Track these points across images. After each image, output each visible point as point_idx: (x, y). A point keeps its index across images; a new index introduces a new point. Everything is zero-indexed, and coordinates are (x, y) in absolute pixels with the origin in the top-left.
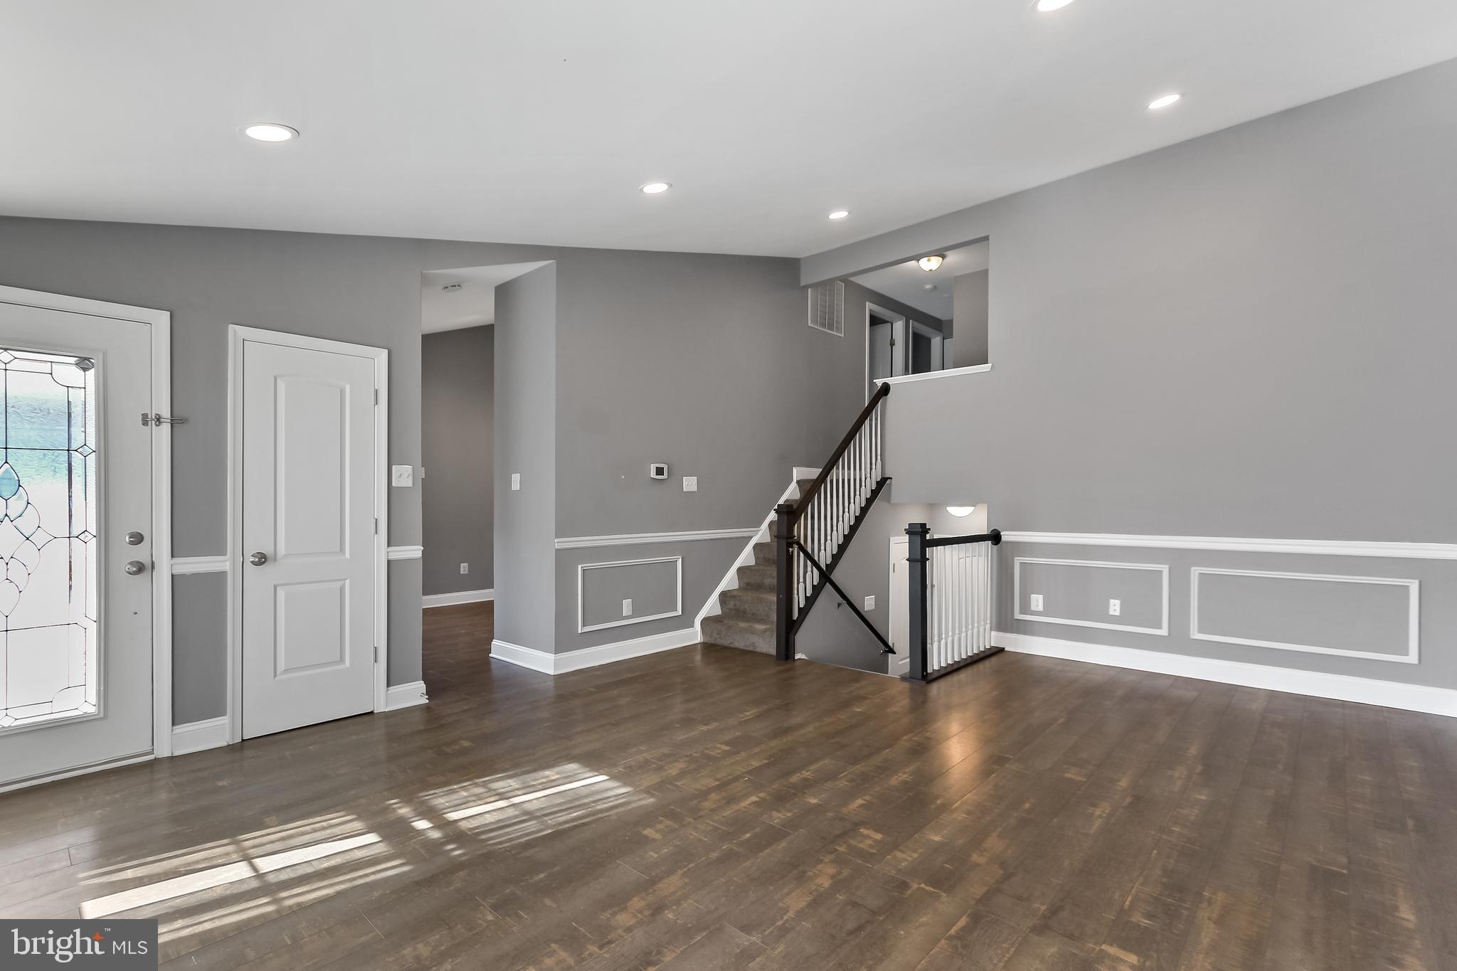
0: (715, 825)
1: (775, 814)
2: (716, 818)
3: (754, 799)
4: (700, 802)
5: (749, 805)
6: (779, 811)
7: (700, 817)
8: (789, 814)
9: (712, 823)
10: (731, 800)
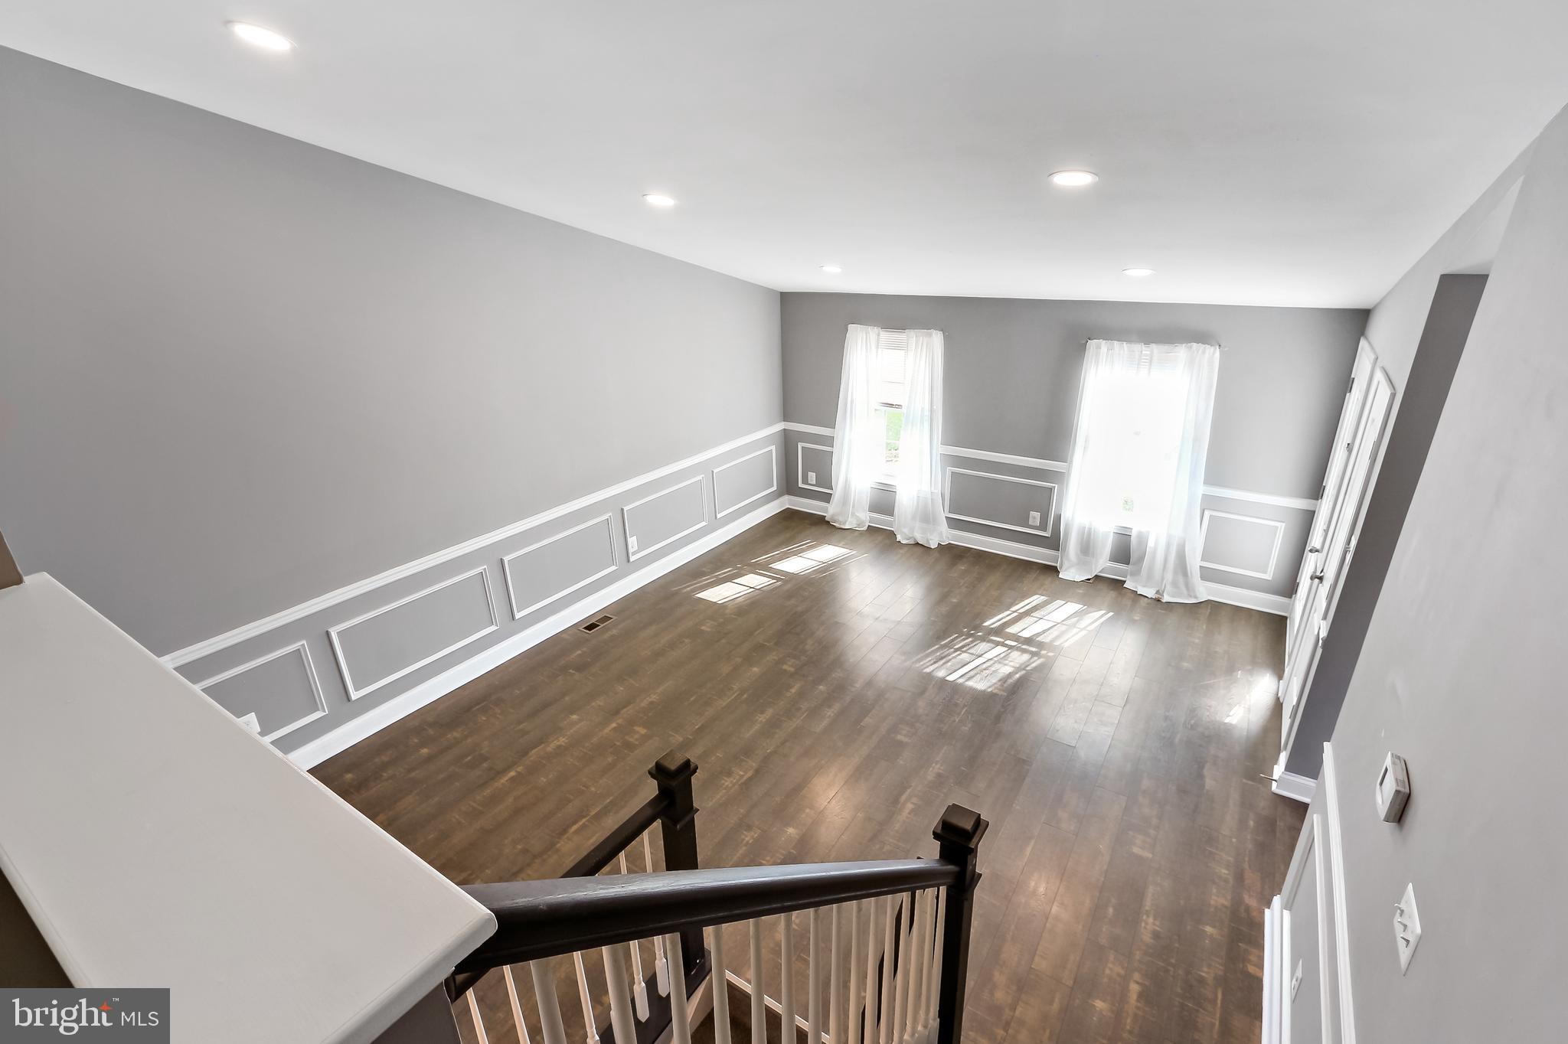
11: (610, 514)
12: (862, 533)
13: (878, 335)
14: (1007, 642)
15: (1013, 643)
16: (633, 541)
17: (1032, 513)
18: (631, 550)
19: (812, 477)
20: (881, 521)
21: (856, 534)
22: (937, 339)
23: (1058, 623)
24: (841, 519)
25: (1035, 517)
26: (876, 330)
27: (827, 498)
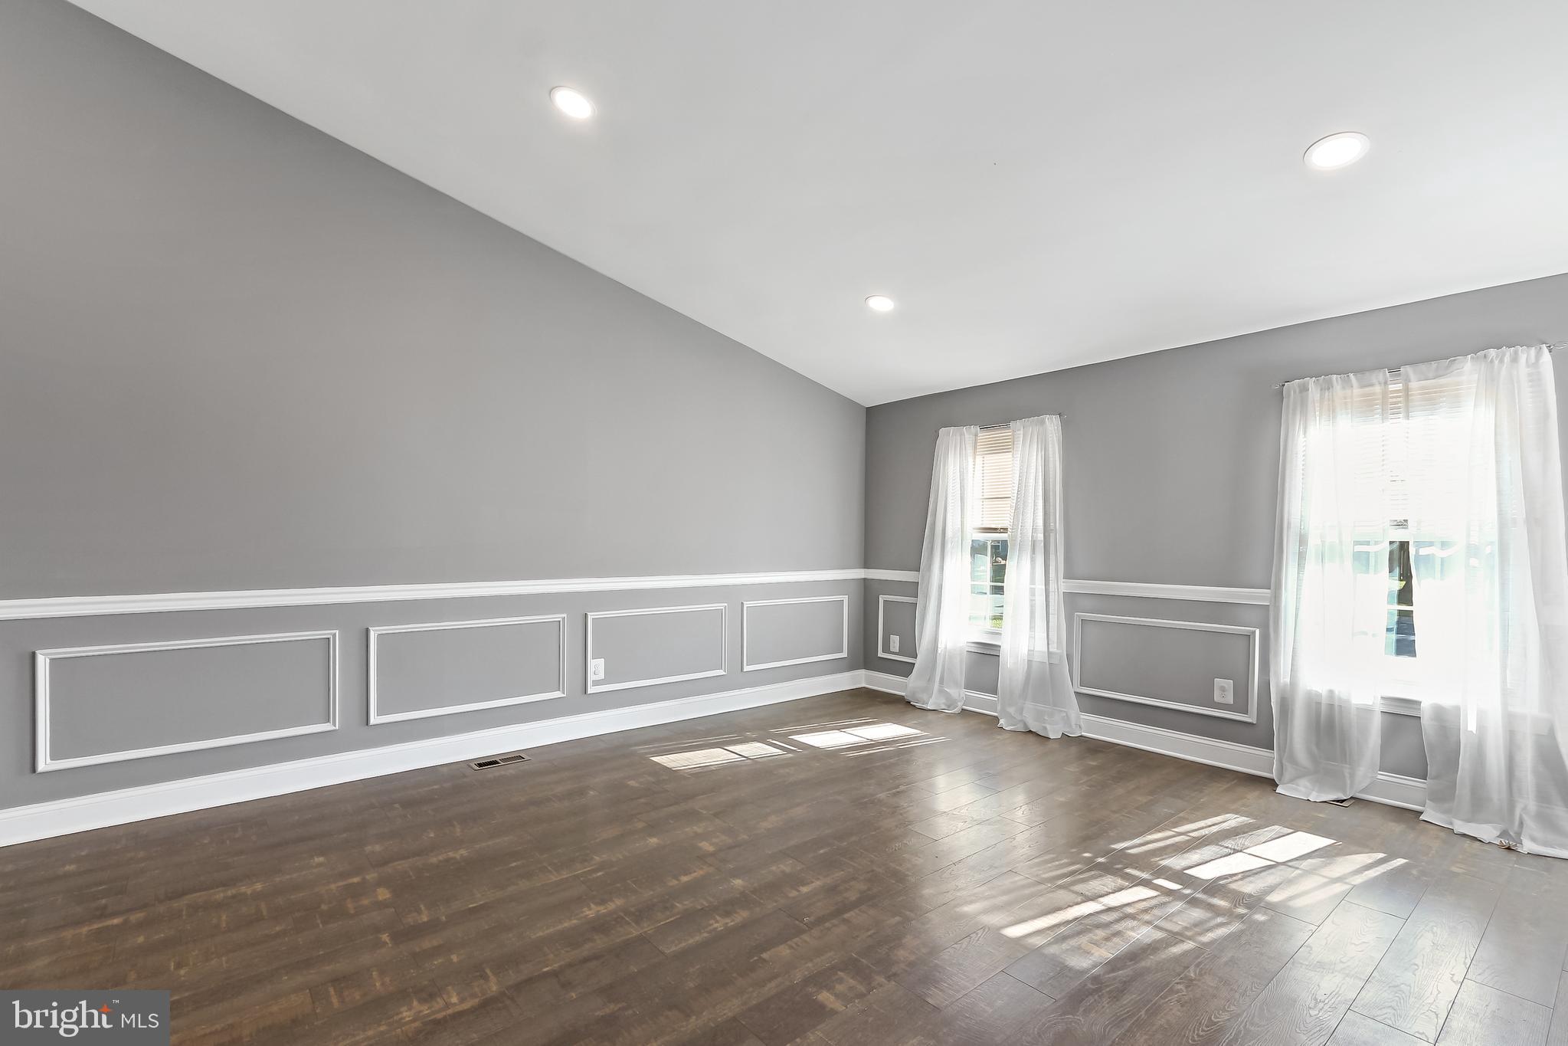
0: (852, 863)
1: (788, 870)
2: (851, 870)
3: (805, 890)
4: (869, 889)
5: (813, 882)
6: (783, 872)
7: (868, 872)
8: (774, 868)
9: (855, 865)
10: (832, 890)
11: (565, 615)
12: (950, 716)
13: (976, 435)
14: (1160, 882)
15: (1173, 886)
16: (597, 667)
17: (1218, 682)
18: (591, 678)
19: (895, 640)
20: (981, 701)
21: (942, 715)
22: (1052, 425)
23: (1278, 864)
24: (925, 697)
25: (1224, 689)
26: (974, 429)
27: (906, 669)
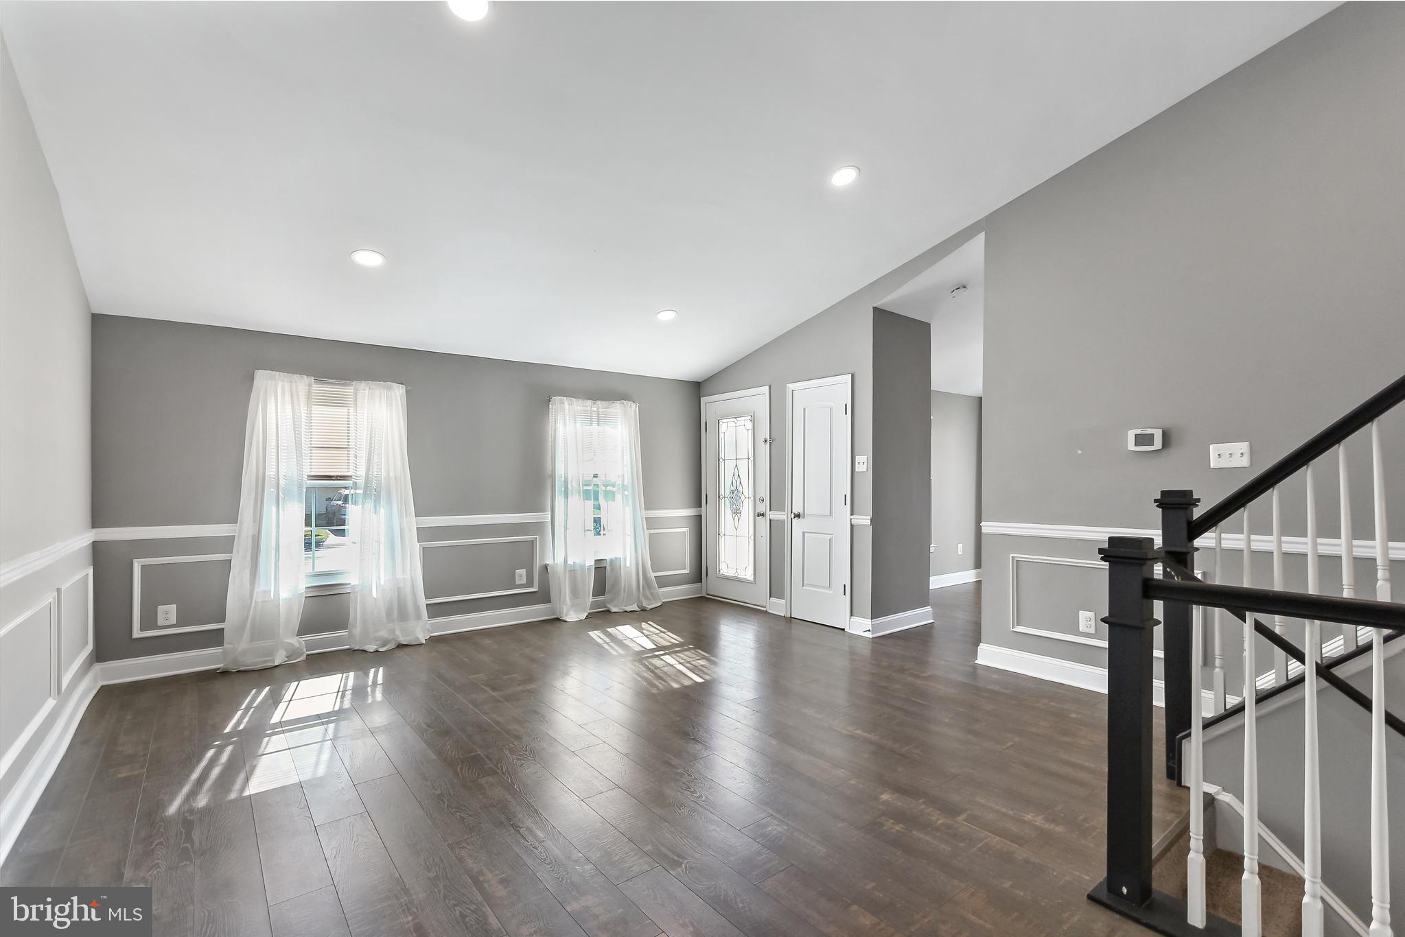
13: (309, 387)
17: (518, 572)
19: (168, 611)
25: (520, 574)
26: (307, 379)
